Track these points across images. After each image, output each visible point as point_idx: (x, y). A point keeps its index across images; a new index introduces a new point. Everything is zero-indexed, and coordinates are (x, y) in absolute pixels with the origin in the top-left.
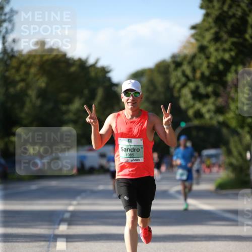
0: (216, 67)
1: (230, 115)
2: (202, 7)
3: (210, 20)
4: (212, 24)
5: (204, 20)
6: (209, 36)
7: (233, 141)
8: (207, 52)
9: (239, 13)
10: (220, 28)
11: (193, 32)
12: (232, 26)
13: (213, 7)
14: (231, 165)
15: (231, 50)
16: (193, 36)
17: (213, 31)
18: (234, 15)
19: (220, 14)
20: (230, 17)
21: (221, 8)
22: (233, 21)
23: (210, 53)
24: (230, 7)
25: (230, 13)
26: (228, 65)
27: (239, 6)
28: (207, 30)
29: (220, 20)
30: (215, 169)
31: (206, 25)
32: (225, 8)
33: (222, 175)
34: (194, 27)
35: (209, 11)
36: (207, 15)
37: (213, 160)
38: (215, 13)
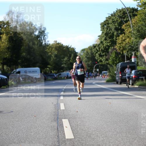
0: (106, 47)
1: (110, 61)
2: (101, 30)
4: (104, 35)
5: (102, 34)
6: (103, 39)
7: (111, 68)
8: (103, 43)
9: (112, 32)
10: (106, 36)
12: (110, 36)
13: (104, 30)
14: (110, 75)
15: (110, 42)
16: (99, 39)
17: (104, 37)
18: (110, 33)
19: (106, 32)
20: (109, 33)
21: (107, 31)
22: (110, 34)
24: (109, 31)
25: (109, 32)
26: (109, 47)
27: (112, 30)
28: (103, 37)
29: (106, 34)
30: (106, 77)
31: (103, 36)
32: (108, 31)
33: (108, 78)
34: (99, 36)
35: (103, 32)
36: (103, 33)
37: (105, 74)
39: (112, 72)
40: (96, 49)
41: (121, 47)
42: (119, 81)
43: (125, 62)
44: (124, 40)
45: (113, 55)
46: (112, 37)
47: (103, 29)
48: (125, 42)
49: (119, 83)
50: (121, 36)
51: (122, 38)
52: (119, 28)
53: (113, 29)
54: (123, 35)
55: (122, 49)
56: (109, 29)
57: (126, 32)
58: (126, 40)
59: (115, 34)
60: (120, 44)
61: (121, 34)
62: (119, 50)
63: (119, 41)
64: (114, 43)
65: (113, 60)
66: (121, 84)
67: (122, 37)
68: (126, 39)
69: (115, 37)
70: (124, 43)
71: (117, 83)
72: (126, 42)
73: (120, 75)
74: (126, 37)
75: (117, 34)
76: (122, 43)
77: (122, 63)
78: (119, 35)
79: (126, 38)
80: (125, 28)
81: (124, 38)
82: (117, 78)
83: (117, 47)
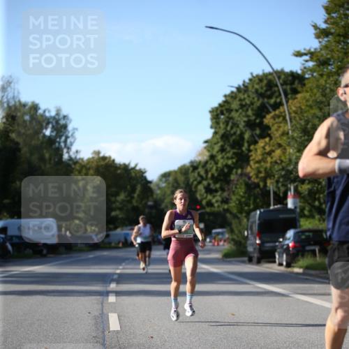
0: (222, 170)
1: (232, 204)
2: (212, 127)
3: (218, 136)
4: (219, 140)
5: (213, 136)
6: (217, 148)
7: (234, 222)
8: (216, 159)
9: (238, 132)
10: (224, 141)
11: (205, 145)
12: (234, 141)
13: (220, 128)
14: (233, 240)
15: (232, 158)
16: (205, 148)
17: (219, 144)
18: (235, 133)
19: (225, 133)
20: (232, 135)
21: (226, 128)
22: (234, 137)
23: (218, 161)
24: (232, 128)
25: (232, 132)
26: (230, 168)
27: (238, 127)
28: (215, 144)
29: (225, 137)
30: (221, 243)
31: (215, 140)
32: (229, 128)
33: (226, 247)
34: (206, 142)
35: (217, 130)
36: (215, 133)
37: (220, 236)
38: (222, 132)
39: (236, 232)
40: (199, 173)
41: (262, 170)
42: (256, 255)
43: (272, 208)
44: (269, 153)
45: (241, 191)
46: (238, 144)
47: (218, 123)
48: (272, 158)
49: (255, 260)
50: (261, 143)
51: (264, 148)
52: (258, 121)
53: (243, 124)
54: (267, 139)
55: (262, 175)
56: (230, 124)
57: (275, 132)
58: (273, 154)
59: (247, 136)
60: (258, 162)
61: (262, 136)
62: (257, 177)
63: (256, 155)
64: (243, 159)
65: (240, 203)
66: (259, 262)
67: (265, 146)
68: (273, 151)
69: (246, 145)
70: (269, 159)
71: (250, 260)
72: (274, 159)
73: (258, 242)
74: (273, 146)
75: (252, 136)
76: (264, 160)
77: (262, 210)
78: (257, 138)
79: (273, 148)
80: (271, 124)
81: (268, 149)
82: (250, 249)
83: (251, 170)
